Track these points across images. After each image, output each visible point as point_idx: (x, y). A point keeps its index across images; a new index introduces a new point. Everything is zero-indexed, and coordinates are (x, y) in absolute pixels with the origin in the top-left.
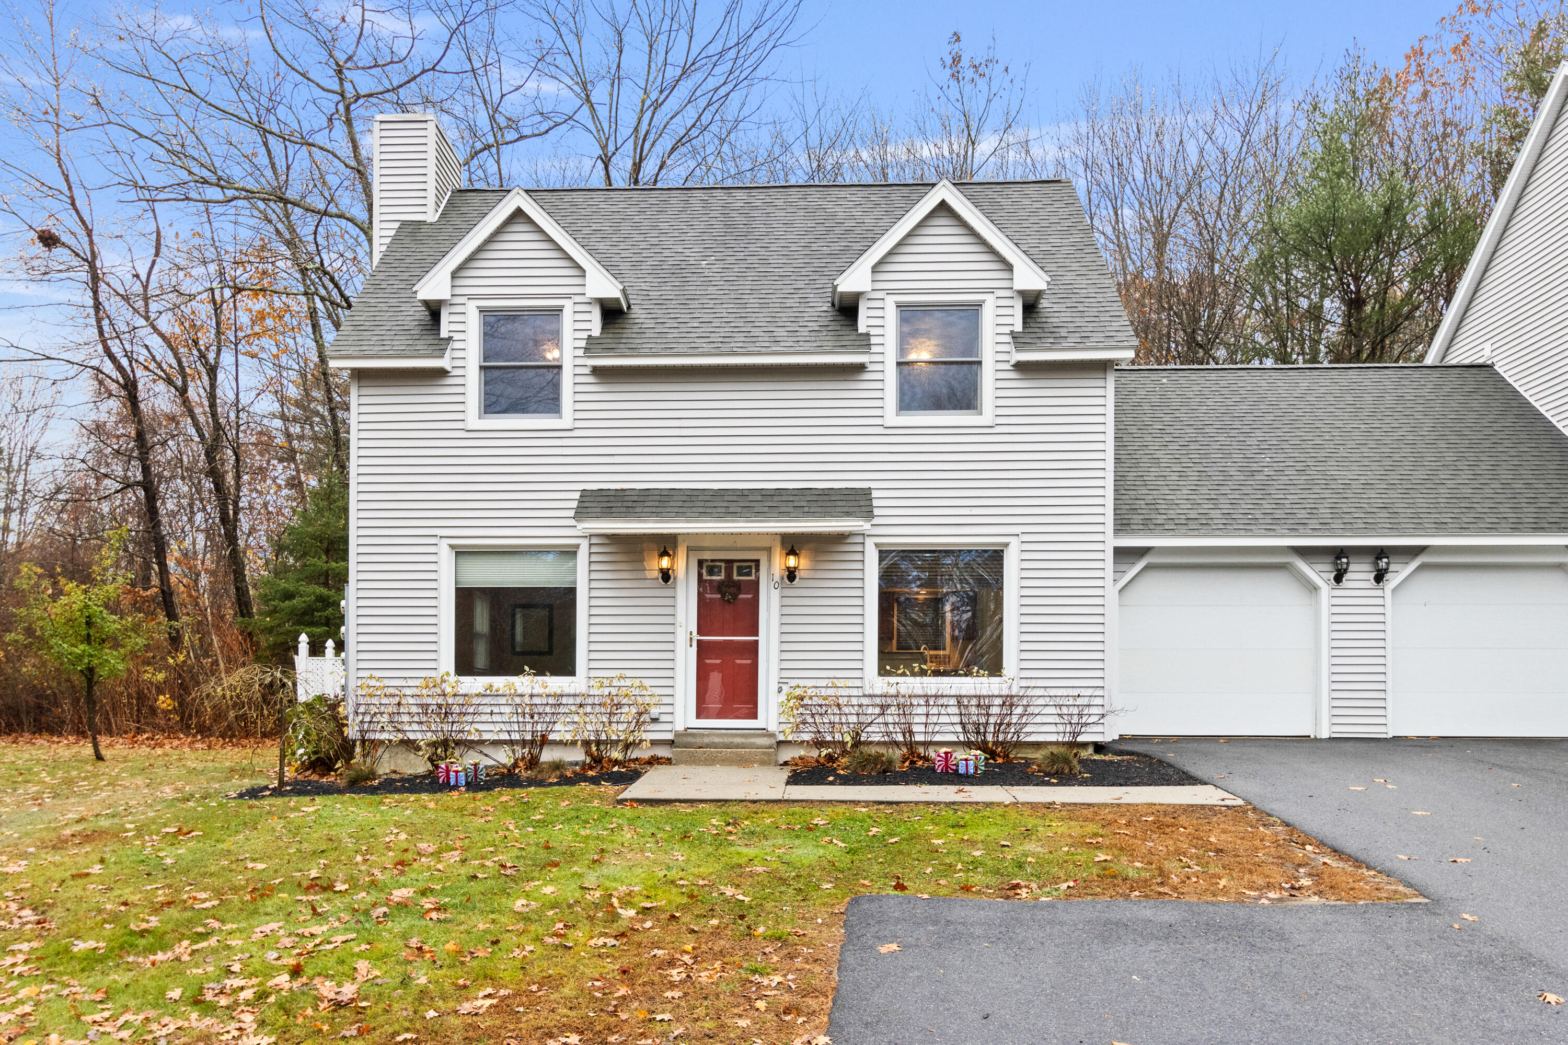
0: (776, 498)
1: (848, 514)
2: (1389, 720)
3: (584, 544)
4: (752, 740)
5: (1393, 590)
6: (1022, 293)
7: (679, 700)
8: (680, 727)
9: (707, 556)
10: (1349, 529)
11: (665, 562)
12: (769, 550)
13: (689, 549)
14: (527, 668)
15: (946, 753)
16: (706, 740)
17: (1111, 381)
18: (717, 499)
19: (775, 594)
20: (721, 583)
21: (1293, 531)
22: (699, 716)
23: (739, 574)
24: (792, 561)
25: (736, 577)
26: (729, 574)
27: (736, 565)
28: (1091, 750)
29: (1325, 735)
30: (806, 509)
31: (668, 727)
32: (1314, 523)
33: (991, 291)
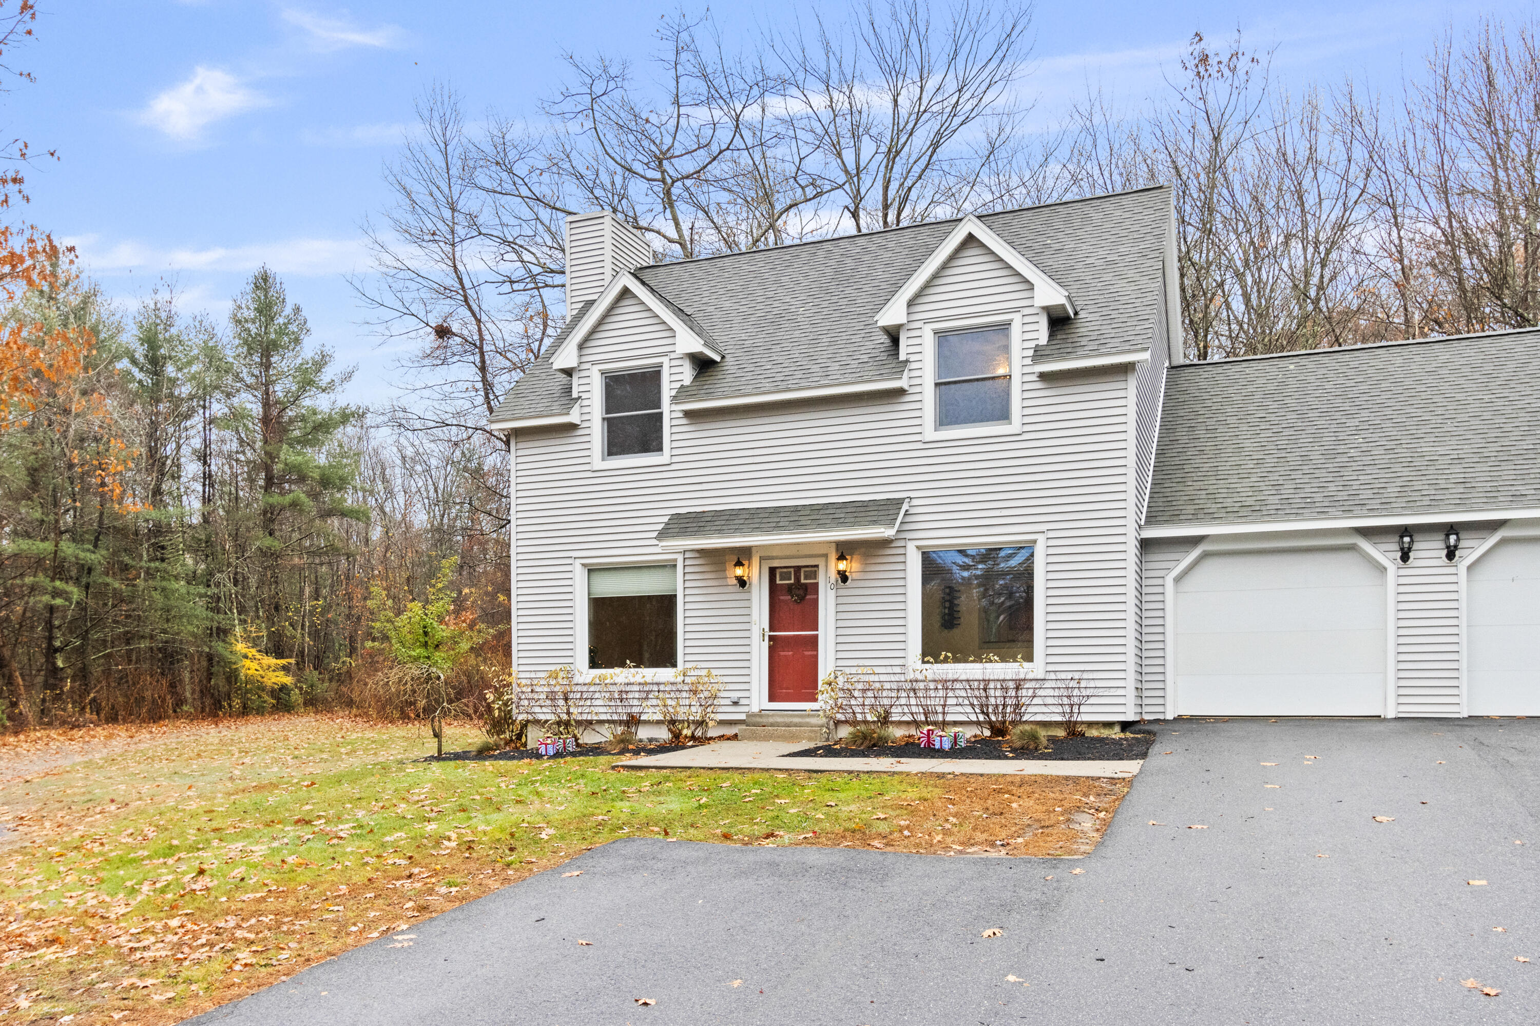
0: (822, 512)
1: (875, 522)
2: (1464, 700)
3: (680, 558)
4: (808, 720)
5: (1470, 568)
6: (1047, 309)
7: (754, 686)
8: (755, 709)
9: (776, 564)
10: (1411, 507)
11: (739, 571)
12: (826, 556)
13: (761, 559)
14: (628, 662)
15: (929, 731)
16: (771, 720)
17: (1132, 383)
18: (774, 515)
19: (832, 594)
20: (790, 586)
21: (1348, 512)
22: (772, 698)
23: (806, 578)
24: (842, 566)
25: (803, 581)
26: (798, 578)
27: (803, 570)
28: (1117, 729)
29: (1391, 714)
30: (842, 520)
31: (746, 709)
32: (1375, 504)
33: (1017, 310)
